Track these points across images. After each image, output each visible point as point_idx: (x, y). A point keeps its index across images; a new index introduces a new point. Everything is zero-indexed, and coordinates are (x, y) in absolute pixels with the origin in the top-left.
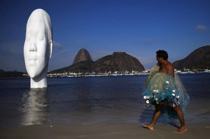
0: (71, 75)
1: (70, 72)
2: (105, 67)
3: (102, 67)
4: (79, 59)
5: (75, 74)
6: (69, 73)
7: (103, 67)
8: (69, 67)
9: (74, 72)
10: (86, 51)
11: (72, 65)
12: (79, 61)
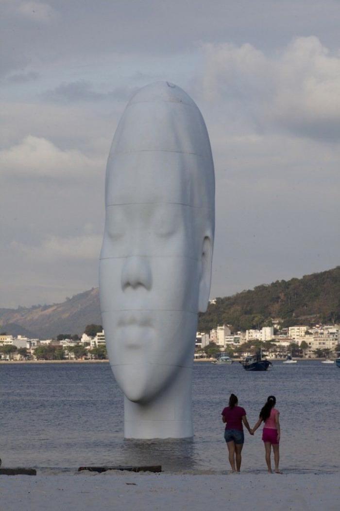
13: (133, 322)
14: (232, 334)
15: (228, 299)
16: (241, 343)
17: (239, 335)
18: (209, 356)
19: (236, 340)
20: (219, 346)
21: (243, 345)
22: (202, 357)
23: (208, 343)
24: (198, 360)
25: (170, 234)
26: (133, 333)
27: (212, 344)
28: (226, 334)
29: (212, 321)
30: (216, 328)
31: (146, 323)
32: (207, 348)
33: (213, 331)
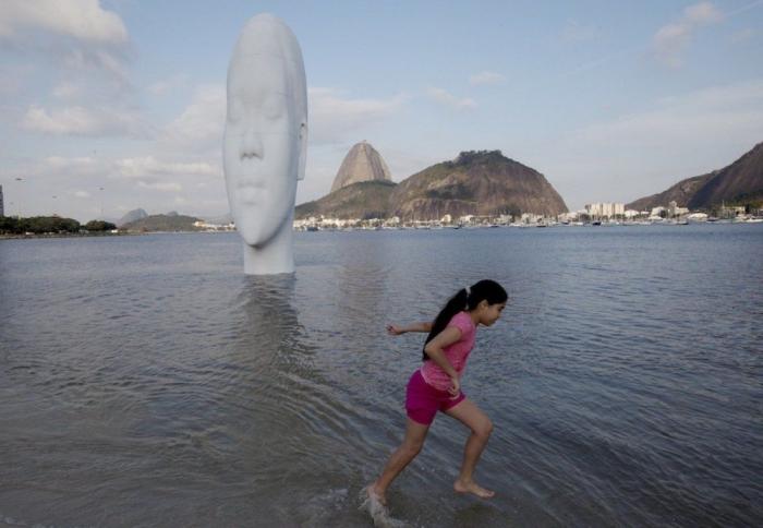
0: (326, 226)
1: (323, 217)
2: (430, 200)
4: (349, 177)
5: (337, 222)
6: (321, 220)
7: (424, 200)
9: (334, 217)
10: (372, 149)
11: (328, 196)
12: (351, 182)
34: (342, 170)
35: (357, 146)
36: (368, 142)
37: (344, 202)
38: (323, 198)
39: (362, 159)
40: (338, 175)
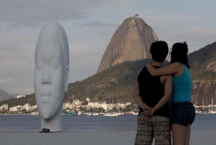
0: (92, 110)
1: (88, 100)
2: (209, 82)
3: (198, 84)
4: (118, 55)
5: (105, 106)
6: (86, 103)
7: (203, 81)
8: (85, 82)
9: (101, 100)
10: (145, 25)
11: (94, 77)
12: (120, 60)
13: (45, 95)
14: (30, 106)
15: (29, 95)
16: (33, 109)
17: (33, 106)
18: (23, 113)
19: (32, 108)
20: (26, 110)
21: (34, 110)
22: (21, 113)
23: (23, 109)
24: (20, 114)
25: (56, 68)
26: (45, 98)
27: (24, 109)
28: (28, 106)
29: (24, 102)
30: (25, 104)
31: (50, 95)
32: (23, 110)
33: (24, 105)
34: (111, 47)
35: (127, 21)
36: (140, 17)
37: (113, 84)
38: (90, 78)
39: (134, 35)
40: (106, 54)
